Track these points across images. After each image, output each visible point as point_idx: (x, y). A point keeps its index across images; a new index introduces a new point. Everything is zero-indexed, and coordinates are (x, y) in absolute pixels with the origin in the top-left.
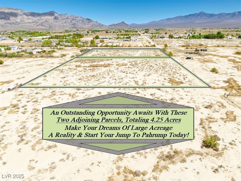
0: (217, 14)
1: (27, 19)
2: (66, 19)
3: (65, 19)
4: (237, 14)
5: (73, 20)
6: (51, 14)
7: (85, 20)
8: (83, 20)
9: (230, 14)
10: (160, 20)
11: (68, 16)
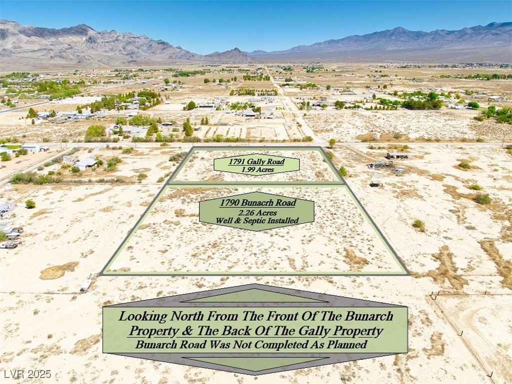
0: (429, 32)
1: (28, 42)
2: (114, 42)
3: (111, 42)
4: (470, 32)
5: (130, 43)
6: (81, 30)
7: (154, 45)
8: (150, 44)
9: (456, 31)
10: (315, 44)
11: (119, 36)
